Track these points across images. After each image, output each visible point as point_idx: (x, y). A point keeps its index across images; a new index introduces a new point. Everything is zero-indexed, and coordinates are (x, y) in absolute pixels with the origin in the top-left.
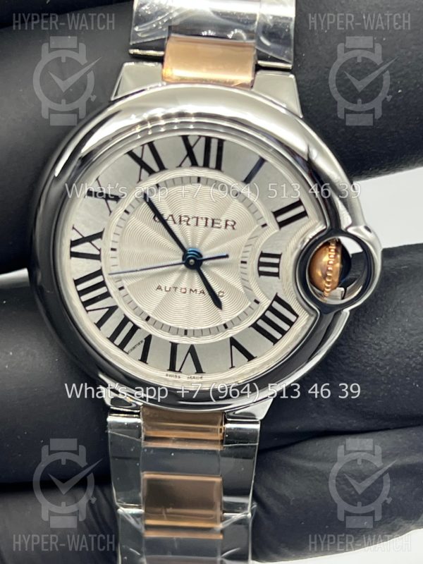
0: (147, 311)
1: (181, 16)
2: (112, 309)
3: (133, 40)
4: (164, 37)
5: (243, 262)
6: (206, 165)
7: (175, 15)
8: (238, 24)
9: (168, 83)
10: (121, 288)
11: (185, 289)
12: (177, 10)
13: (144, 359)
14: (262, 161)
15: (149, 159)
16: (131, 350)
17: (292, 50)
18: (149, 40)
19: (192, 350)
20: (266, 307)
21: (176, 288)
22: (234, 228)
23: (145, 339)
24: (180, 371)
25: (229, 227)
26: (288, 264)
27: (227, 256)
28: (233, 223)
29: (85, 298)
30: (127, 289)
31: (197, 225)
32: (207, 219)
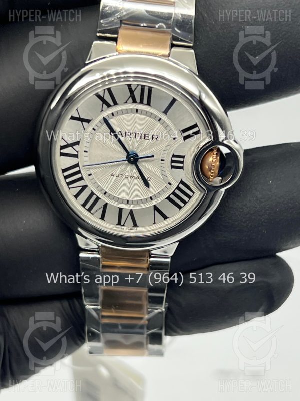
0: (105, 189)
1: (128, 14)
2: (85, 187)
3: (100, 28)
4: (118, 26)
5: (162, 160)
6: (142, 102)
7: (125, 13)
8: (162, 20)
9: (120, 53)
10: (90, 175)
11: (128, 176)
12: (126, 11)
13: (103, 218)
14: (174, 100)
15: (108, 98)
16: (95, 212)
17: (193, 35)
18: (109, 28)
19: (131, 212)
20: (176, 187)
21: (122, 175)
23: (104, 206)
24: (124, 225)
26: (189, 162)
27: (153, 156)
29: (69, 180)
30: (93, 176)
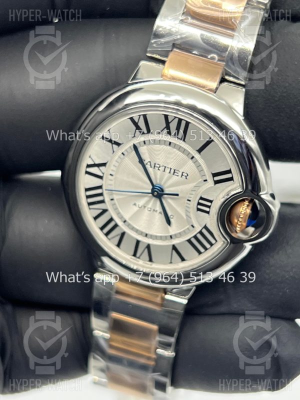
0: (125, 217)
1: (181, 39)
2: (105, 211)
3: (150, 48)
4: (169, 49)
5: (188, 200)
7: (178, 37)
8: (216, 51)
9: (165, 80)
10: (112, 200)
11: (151, 209)
12: (180, 35)
13: (119, 245)
14: (211, 141)
15: (142, 124)
16: (112, 238)
18: (160, 49)
19: (148, 247)
20: (198, 231)
21: (145, 207)
22: (186, 178)
23: (121, 234)
24: (139, 258)
25: (184, 177)
27: (178, 195)
28: (186, 175)
29: (91, 200)
30: (115, 201)
31: (164, 171)
32: (171, 169)
